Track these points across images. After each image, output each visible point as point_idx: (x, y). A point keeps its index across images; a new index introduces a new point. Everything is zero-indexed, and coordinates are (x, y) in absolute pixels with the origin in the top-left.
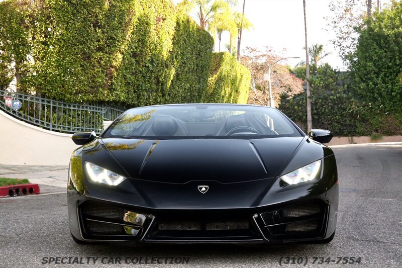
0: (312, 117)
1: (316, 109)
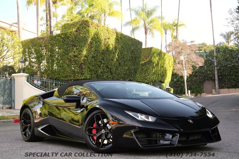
0: (218, 77)
1: (220, 73)
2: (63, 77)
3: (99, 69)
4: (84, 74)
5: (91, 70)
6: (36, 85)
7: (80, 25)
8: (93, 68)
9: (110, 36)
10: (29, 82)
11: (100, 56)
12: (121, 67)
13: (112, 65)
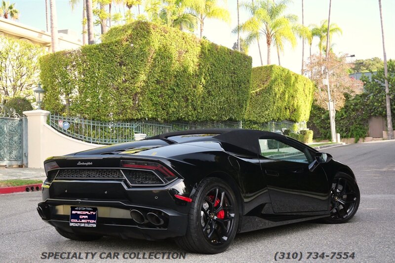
3: (170, 102)
4: (141, 110)
5: (156, 103)
6: (61, 129)
7: (133, 29)
8: (160, 100)
9: (189, 47)
10: (51, 124)
11: (170, 81)
12: (212, 98)
13: (194, 94)
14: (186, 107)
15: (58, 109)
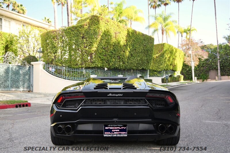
1: (222, 64)
2: (74, 65)
3: (110, 59)
4: (94, 62)
5: (102, 59)
6: (50, 72)
7: (90, 19)
8: (105, 57)
9: (121, 30)
10: (45, 69)
11: (110, 48)
12: (133, 57)
13: (123, 55)
14: (119, 62)
15: (49, 61)
